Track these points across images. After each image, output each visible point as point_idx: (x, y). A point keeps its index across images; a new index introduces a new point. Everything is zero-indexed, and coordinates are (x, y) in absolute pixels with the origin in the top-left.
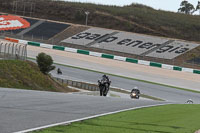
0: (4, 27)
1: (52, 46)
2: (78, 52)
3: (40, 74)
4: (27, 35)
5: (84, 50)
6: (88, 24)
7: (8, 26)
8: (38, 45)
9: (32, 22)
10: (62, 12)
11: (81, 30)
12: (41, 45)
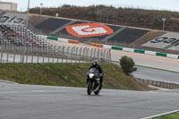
0: (90, 33)
1: (133, 50)
2: (157, 54)
3: (123, 75)
4: (111, 41)
5: (162, 53)
6: (165, 29)
7: (94, 33)
8: (121, 49)
9: (115, 29)
10: (141, 19)
11: (159, 34)
12: (124, 49)
